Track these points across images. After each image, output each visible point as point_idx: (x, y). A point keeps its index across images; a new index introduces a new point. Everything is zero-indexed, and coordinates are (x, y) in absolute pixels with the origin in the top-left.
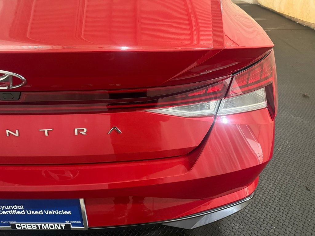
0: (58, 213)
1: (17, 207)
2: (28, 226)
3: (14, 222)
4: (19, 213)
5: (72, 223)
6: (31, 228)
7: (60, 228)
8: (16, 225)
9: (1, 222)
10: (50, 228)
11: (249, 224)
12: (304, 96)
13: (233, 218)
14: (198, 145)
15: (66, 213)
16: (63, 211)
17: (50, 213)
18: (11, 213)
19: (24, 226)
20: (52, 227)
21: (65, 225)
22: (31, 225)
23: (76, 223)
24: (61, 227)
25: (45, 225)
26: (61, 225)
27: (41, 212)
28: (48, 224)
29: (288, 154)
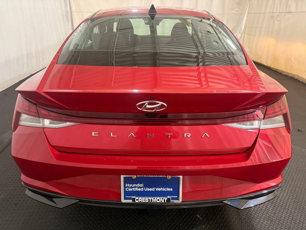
0: (164, 189)
1: (139, 185)
2: (143, 200)
3: (135, 197)
4: (139, 190)
5: (171, 197)
6: (145, 201)
7: (163, 201)
8: (136, 199)
9: (126, 197)
10: (157, 201)
11: (274, 221)
12: (299, 130)
13: (261, 217)
14: (251, 146)
15: (169, 190)
16: (167, 188)
17: (159, 189)
18: (134, 189)
19: (140, 199)
20: (158, 200)
21: (167, 199)
22: (145, 199)
23: (174, 197)
24: (165, 200)
25: (154, 198)
26: (165, 199)
27: (153, 189)
28: (156, 198)
29: (294, 172)
